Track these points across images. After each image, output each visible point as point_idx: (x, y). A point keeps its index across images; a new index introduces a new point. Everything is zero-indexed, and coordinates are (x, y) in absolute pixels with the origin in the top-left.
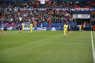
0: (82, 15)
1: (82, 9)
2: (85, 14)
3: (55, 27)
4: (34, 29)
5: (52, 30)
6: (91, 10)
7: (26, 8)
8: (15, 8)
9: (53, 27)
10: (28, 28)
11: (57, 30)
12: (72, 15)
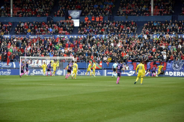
7: (175, 34)
8: (155, 34)
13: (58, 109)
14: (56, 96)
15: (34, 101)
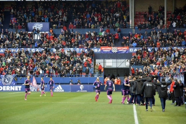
0: (115, 60)
1: (115, 50)
2: (121, 58)
3: (61, 84)
4: (20, 90)
5: (55, 91)
6: (131, 50)
9: (58, 84)
11: (66, 90)
12: (95, 60)
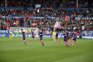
8: (78, 17)
10: (90, 37)
13: (30, 55)
14: (28, 48)
15: (18, 50)
